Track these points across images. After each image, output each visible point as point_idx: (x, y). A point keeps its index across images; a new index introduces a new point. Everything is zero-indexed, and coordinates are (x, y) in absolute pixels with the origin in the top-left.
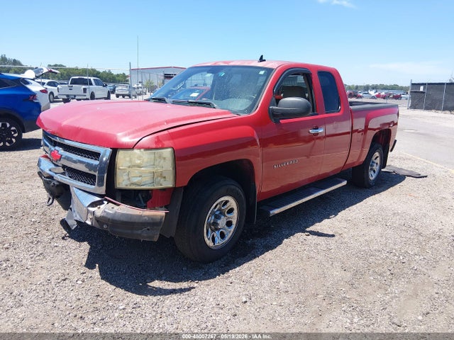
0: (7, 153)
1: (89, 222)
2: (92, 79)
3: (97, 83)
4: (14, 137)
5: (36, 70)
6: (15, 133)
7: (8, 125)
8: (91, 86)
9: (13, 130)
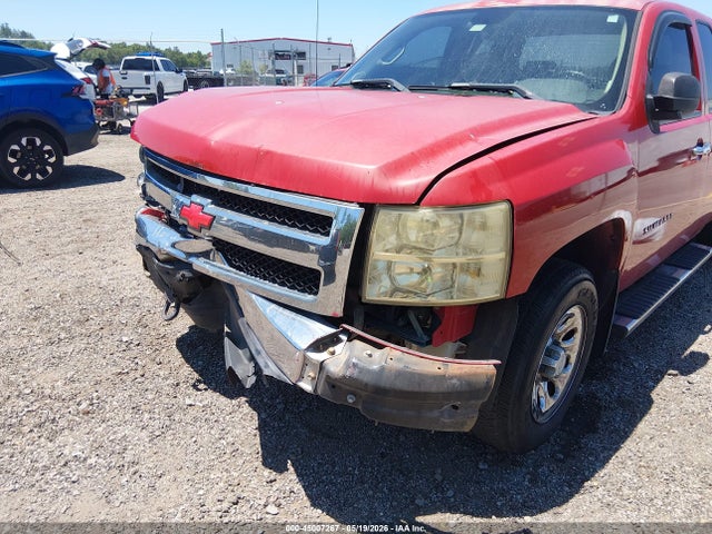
0: (40, 194)
1: (307, 386)
2: (158, 59)
3: (167, 67)
4: (50, 164)
5: (72, 43)
6: (51, 156)
7: (38, 142)
8: (157, 73)
9: (48, 152)
